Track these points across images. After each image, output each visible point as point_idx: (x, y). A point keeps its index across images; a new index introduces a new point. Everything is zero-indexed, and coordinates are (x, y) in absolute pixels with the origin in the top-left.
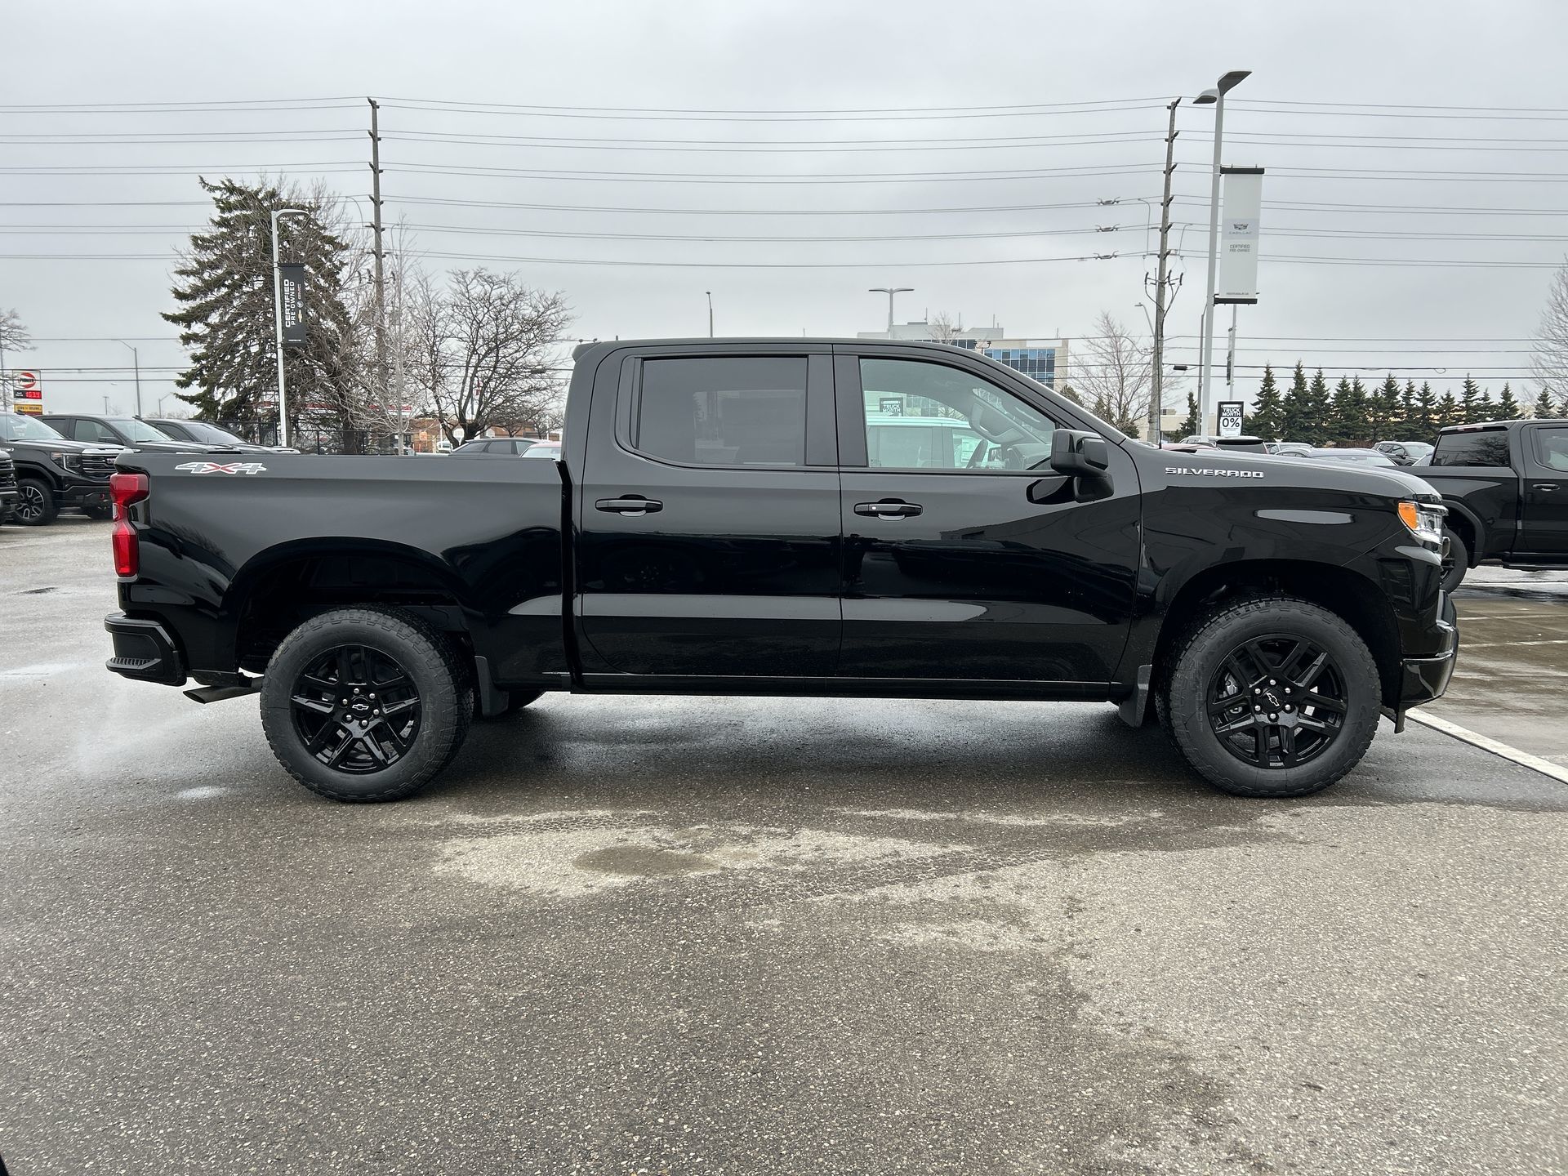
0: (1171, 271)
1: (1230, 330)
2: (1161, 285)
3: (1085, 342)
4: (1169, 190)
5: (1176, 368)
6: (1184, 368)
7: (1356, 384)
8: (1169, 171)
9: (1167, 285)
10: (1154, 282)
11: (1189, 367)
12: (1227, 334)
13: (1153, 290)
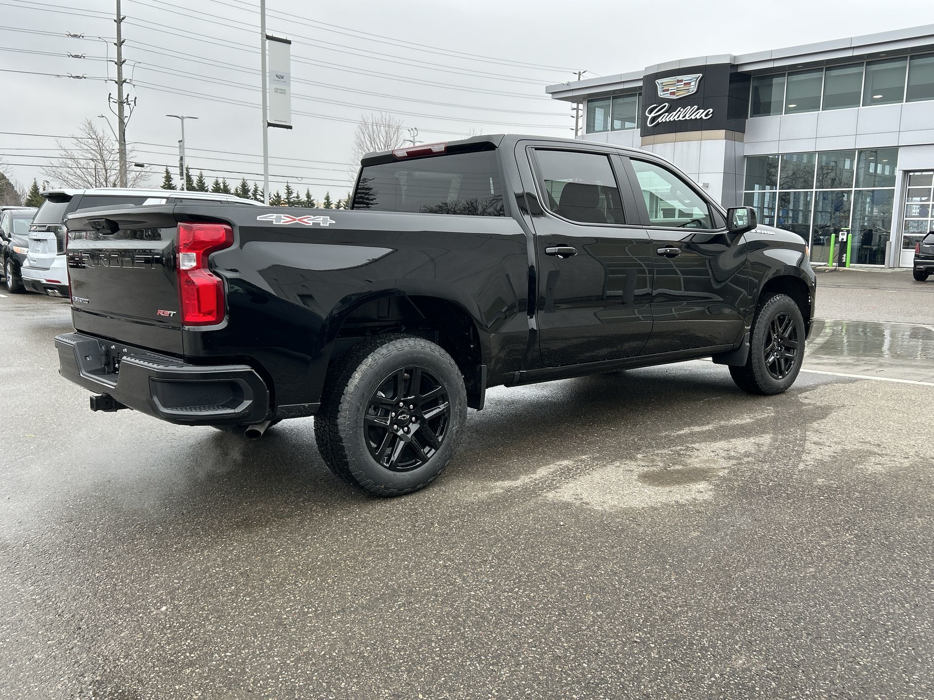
0: (128, 95)
1: (179, 142)
2: (121, 103)
3: (75, 141)
4: (120, 35)
5: (137, 165)
6: (142, 166)
7: (224, 183)
8: (119, 21)
9: (125, 105)
10: (116, 101)
11: (146, 165)
12: (178, 145)
13: (115, 107)
